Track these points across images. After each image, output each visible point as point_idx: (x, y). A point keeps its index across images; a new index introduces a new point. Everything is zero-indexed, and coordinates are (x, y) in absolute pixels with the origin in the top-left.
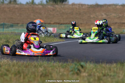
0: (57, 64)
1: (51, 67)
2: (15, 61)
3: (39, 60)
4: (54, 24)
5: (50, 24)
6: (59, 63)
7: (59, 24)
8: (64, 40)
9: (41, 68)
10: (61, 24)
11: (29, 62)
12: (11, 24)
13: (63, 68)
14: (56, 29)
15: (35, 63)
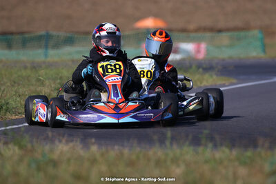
0: (223, 153)
1: (206, 162)
2: (94, 148)
3: (168, 143)
4: (198, 30)
5: (184, 30)
6: (231, 149)
7: (211, 30)
8: (234, 81)
9: (178, 166)
10: (220, 31)
11: (138, 149)
12: (68, 35)
13: (244, 164)
14: (203, 46)
15: (156, 152)
